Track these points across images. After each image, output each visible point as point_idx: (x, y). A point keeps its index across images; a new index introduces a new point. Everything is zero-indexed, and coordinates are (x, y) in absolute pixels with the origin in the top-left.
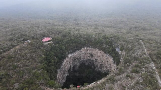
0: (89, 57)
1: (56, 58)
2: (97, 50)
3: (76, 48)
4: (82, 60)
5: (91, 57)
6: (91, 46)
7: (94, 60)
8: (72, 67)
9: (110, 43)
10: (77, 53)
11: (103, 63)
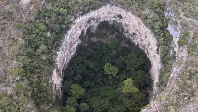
0: (114, 17)
1: (49, 34)
2: (130, 14)
3: (90, 6)
4: (103, 20)
5: (118, 19)
6: (120, 4)
7: (124, 23)
8: (86, 29)
9: (159, 8)
10: (93, 14)
11: (138, 33)
